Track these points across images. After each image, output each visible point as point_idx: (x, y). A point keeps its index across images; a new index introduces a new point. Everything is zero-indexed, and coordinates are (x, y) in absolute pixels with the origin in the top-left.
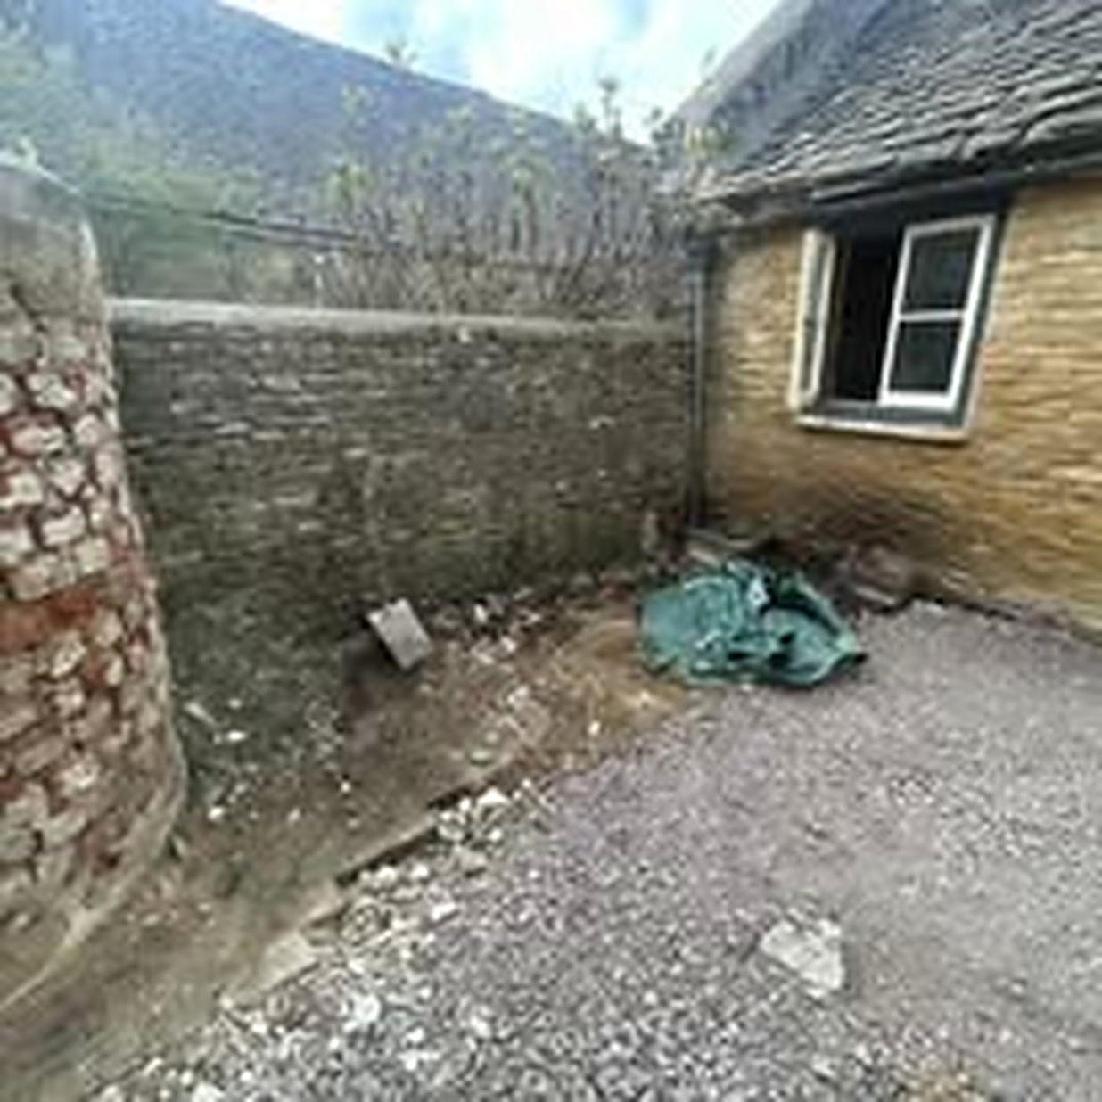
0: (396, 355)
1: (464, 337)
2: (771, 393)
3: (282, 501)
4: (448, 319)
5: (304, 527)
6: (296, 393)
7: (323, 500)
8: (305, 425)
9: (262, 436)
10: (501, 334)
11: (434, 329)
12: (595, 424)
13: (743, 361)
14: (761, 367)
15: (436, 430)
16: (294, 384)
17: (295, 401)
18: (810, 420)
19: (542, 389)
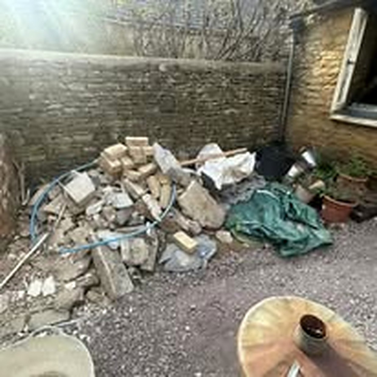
0: (129, 76)
1: (162, 68)
2: (321, 102)
3: (78, 138)
4: (155, 60)
5: (86, 149)
6: (82, 92)
7: (95, 139)
8: (86, 106)
9: (67, 110)
10: (182, 67)
11: (149, 65)
12: (227, 112)
13: (308, 84)
14: (318, 88)
15: (147, 111)
16: (82, 89)
17: (81, 95)
18: (338, 117)
19: (201, 94)
